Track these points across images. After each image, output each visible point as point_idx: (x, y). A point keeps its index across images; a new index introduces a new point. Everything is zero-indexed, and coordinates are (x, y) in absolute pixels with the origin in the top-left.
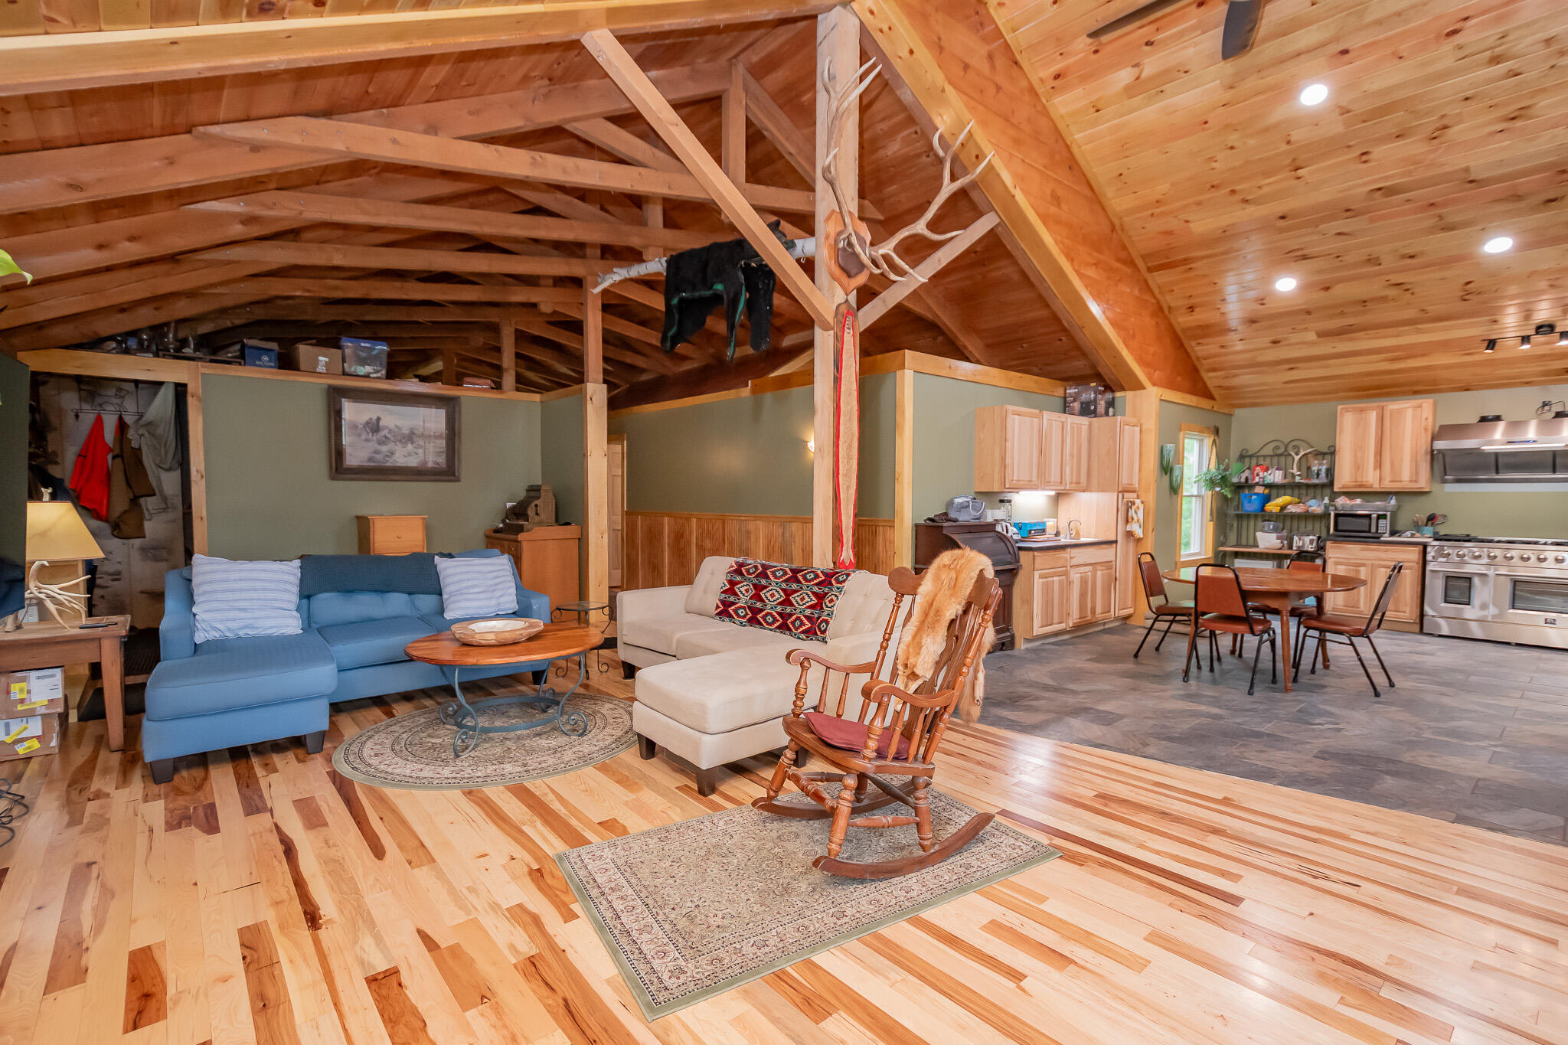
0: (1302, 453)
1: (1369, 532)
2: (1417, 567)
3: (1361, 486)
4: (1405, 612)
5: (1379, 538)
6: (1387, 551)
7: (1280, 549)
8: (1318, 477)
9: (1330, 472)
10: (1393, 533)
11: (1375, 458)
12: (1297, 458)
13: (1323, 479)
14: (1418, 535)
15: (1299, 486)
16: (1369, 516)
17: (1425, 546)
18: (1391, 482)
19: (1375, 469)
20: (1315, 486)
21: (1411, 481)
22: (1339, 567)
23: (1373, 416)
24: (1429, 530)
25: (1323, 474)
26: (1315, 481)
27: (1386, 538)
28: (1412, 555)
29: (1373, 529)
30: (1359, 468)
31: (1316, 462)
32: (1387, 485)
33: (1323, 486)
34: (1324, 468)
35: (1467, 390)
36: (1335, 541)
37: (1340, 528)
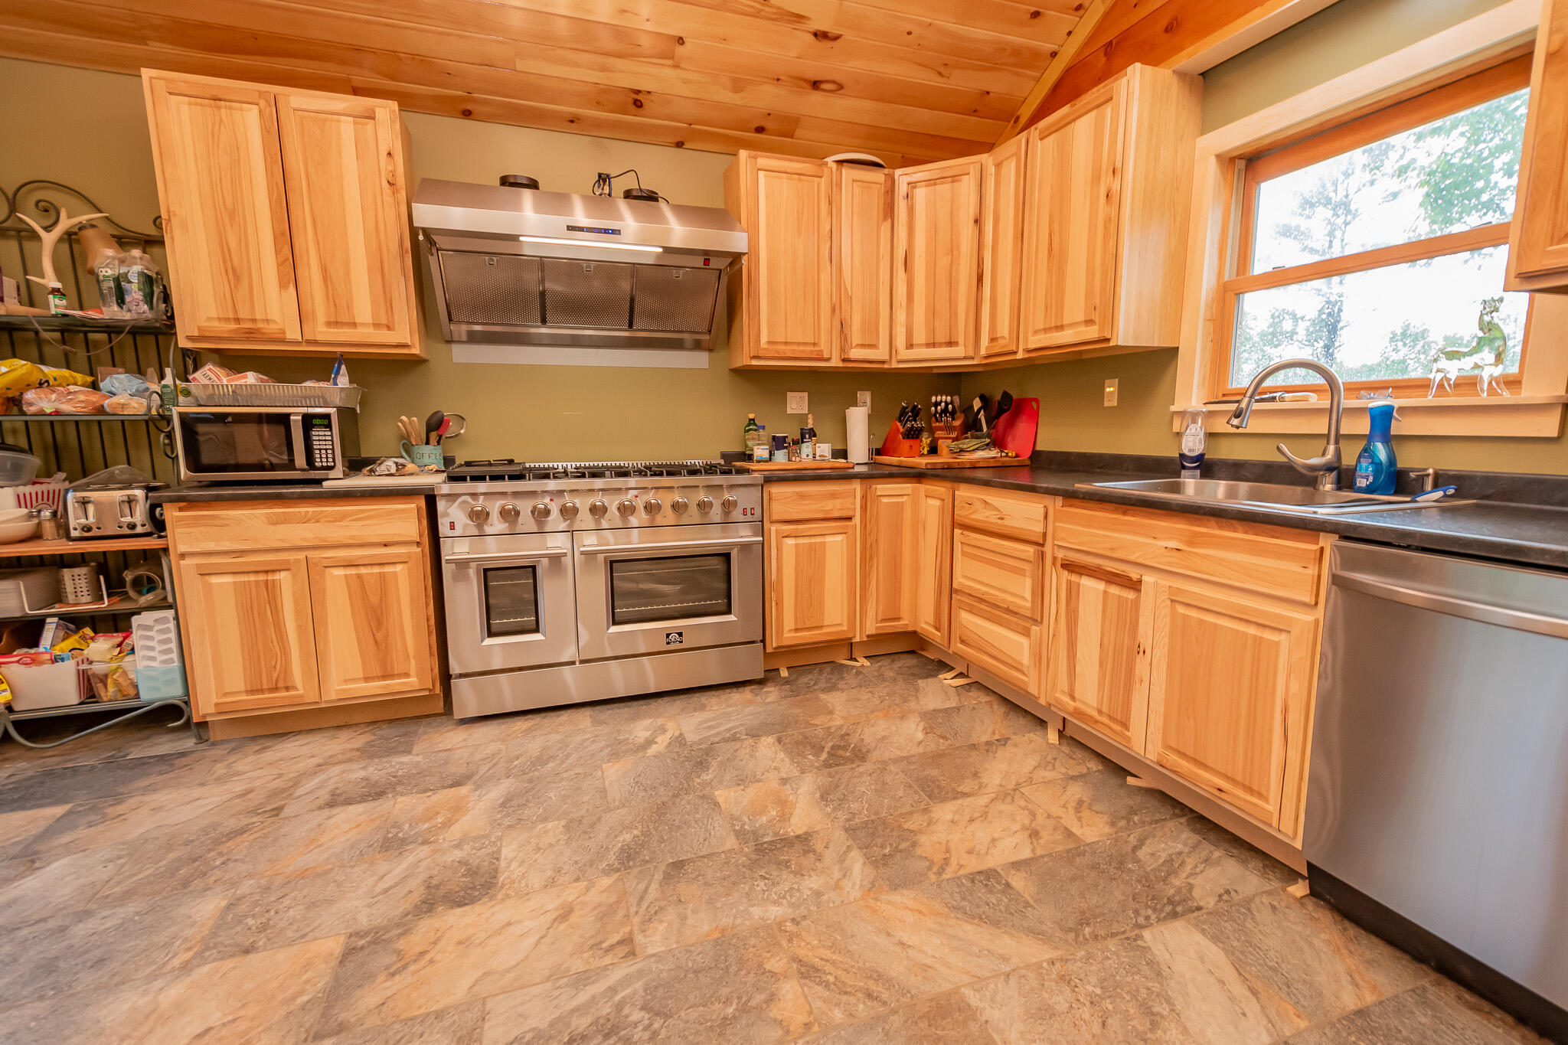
0: (65, 224)
1: (291, 465)
2: (419, 554)
3: (251, 334)
4: (407, 675)
5: (318, 482)
6: (344, 517)
7: (36, 536)
8: (121, 301)
9: (156, 286)
10: (356, 465)
11: (277, 252)
12: (49, 239)
13: (137, 309)
14: (411, 467)
15: (68, 329)
16: (284, 420)
17: (431, 500)
18: (329, 324)
19: (283, 286)
20: (112, 329)
21: (377, 326)
22: (215, 580)
23: (249, 121)
24: (431, 455)
25: (134, 292)
26: (111, 312)
27: (337, 481)
28: (406, 520)
29: (300, 460)
30: (237, 278)
31: (110, 252)
32: (324, 334)
33: (137, 331)
34: (134, 271)
35: (467, 114)
36: (189, 503)
37: (206, 458)
